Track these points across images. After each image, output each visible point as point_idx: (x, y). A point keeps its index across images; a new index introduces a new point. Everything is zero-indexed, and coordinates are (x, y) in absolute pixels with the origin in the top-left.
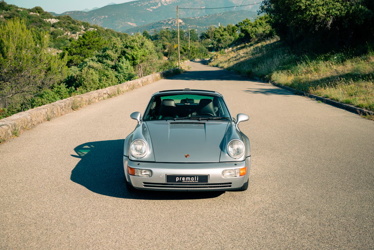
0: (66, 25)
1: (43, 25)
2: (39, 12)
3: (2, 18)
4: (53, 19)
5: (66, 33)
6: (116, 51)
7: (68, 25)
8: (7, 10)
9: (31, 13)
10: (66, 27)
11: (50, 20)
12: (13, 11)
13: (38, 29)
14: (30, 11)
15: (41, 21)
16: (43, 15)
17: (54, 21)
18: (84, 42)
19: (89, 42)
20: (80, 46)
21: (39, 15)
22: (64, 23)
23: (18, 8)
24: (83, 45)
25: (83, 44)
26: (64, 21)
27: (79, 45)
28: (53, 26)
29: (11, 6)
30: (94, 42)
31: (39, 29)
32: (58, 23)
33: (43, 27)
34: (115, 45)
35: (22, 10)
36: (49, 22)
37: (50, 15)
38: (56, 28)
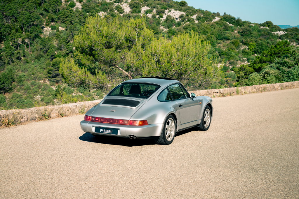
0: (293, 36)
1: (270, 37)
2: (269, 26)
3: (236, 33)
4: (281, 32)
5: (292, 44)
6: (294, 59)
7: (295, 36)
8: (241, 26)
9: (262, 27)
10: (293, 38)
11: (278, 32)
12: (246, 26)
13: (265, 42)
14: (261, 25)
15: (269, 34)
16: (272, 28)
17: (281, 33)
18: (274, 51)
19: (279, 51)
20: (271, 55)
21: (268, 28)
22: (291, 35)
23: (251, 23)
24: (274, 54)
25: (273, 52)
26: (291, 33)
27: (270, 53)
28: (280, 38)
29: (245, 22)
30: (284, 51)
31: (267, 41)
32: (286, 35)
33: (270, 39)
34: (294, 53)
35: (253, 25)
36: (277, 34)
37: (278, 29)
38: (282, 39)
